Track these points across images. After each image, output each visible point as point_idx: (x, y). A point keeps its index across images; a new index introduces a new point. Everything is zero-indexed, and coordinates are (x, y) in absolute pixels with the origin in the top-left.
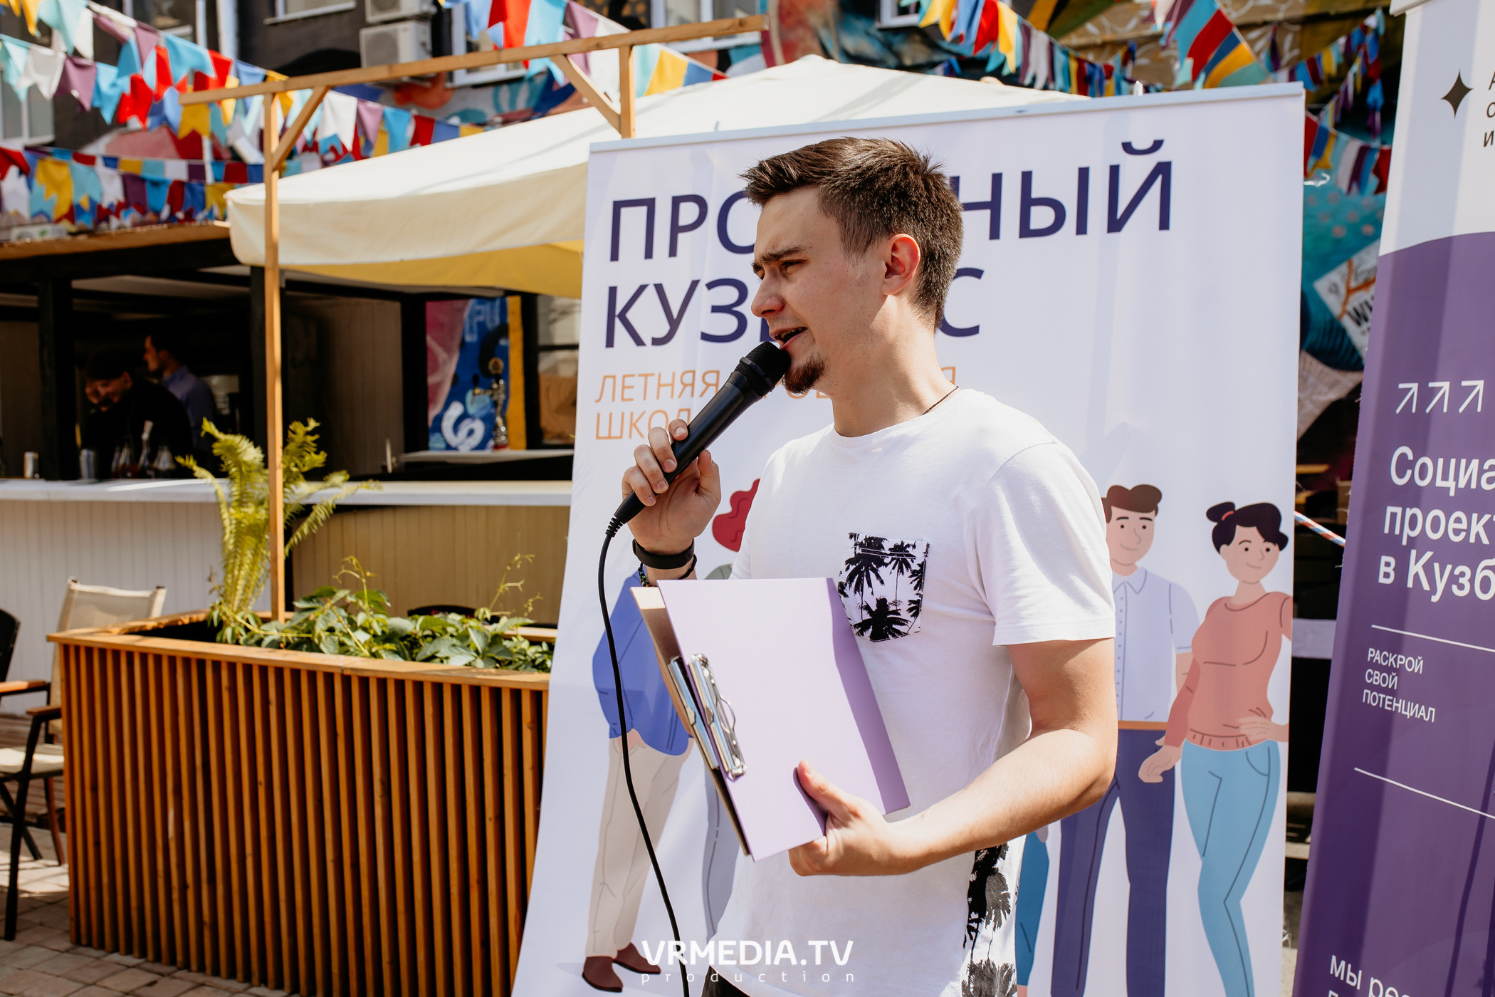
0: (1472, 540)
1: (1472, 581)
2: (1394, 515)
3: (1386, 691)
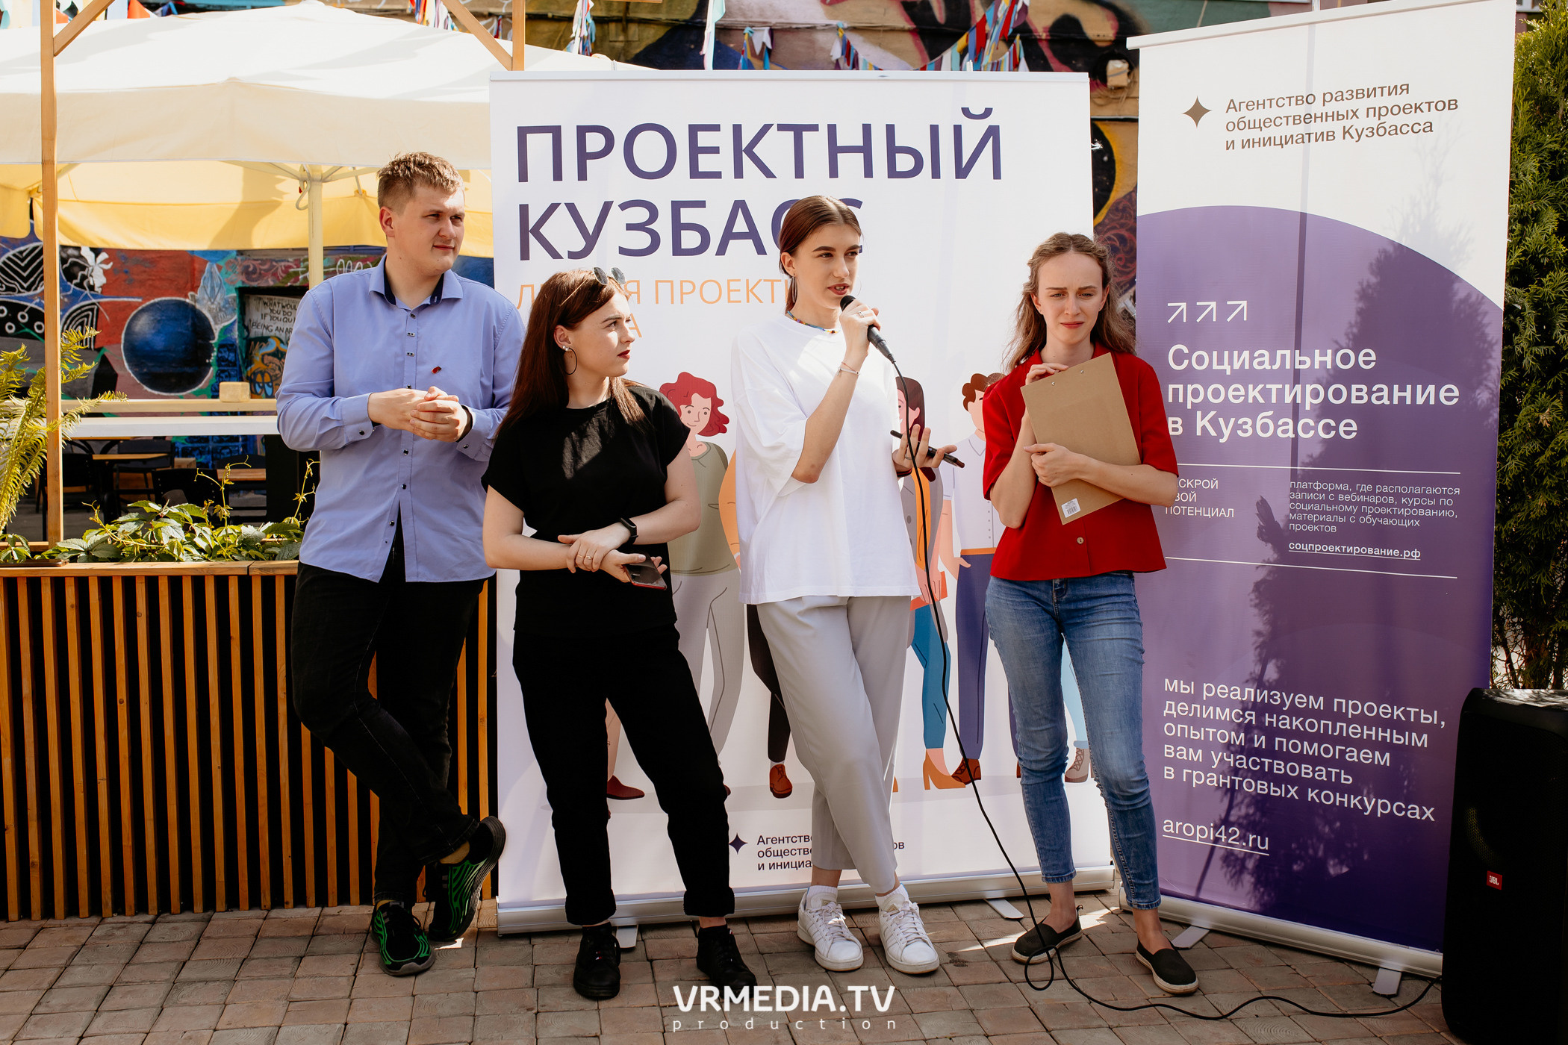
0: (1250, 401)
1: (1254, 426)
2: (1176, 391)
3: (1188, 504)
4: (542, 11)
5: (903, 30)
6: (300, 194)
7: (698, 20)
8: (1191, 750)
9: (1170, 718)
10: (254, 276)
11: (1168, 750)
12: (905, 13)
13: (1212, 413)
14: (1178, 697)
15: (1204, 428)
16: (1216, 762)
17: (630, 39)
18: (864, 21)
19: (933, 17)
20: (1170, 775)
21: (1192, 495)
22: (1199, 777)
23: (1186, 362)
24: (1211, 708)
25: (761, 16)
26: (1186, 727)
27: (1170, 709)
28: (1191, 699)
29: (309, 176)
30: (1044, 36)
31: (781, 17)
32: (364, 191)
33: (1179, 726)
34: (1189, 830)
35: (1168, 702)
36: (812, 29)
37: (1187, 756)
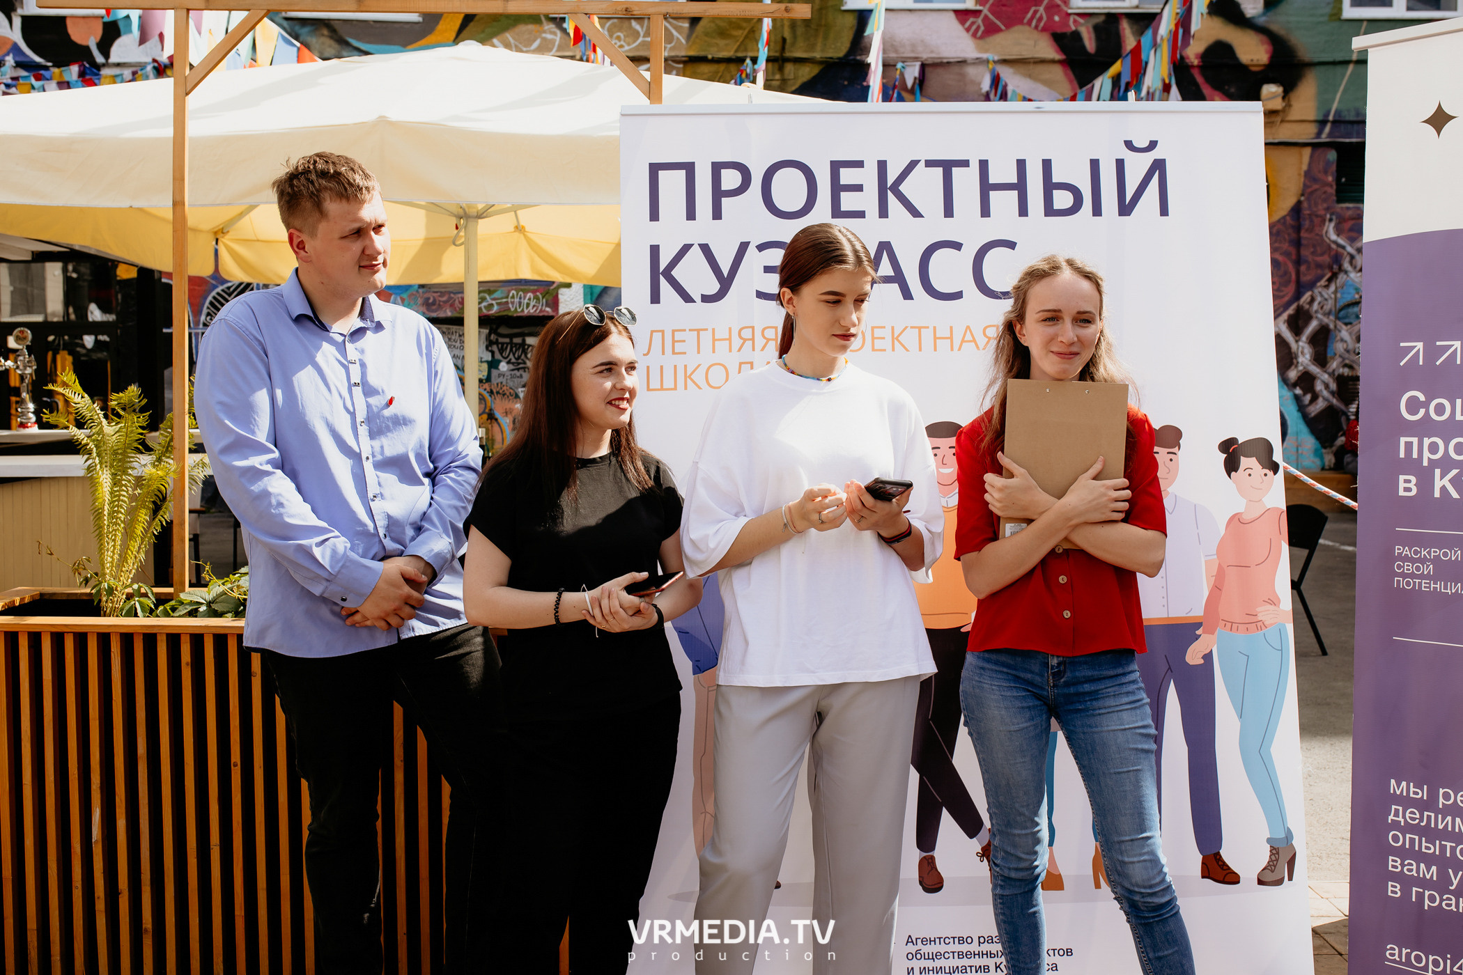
2: (1409, 444)
3: (1422, 577)
4: (702, 54)
5: (1053, 61)
6: (456, 231)
7: (852, 57)
8: (1422, 865)
9: (1396, 825)
10: (434, 307)
11: (1394, 863)
12: (1054, 44)
13: (1454, 472)
14: (1406, 802)
15: (1443, 489)
16: (1455, 882)
17: (786, 77)
18: (1014, 53)
19: (1083, 47)
20: (1396, 893)
21: (1428, 566)
22: (1432, 899)
23: (1422, 411)
24: (1449, 818)
25: (913, 51)
26: (1417, 838)
27: (1396, 814)
28: (1422, 806)
29: (465, 213)
30: (1196, 62)
31: (932, 52)
32: (523, 227)
33: (1408, 836)
34: (1418, 959)
35: (1393, 807)
36: (963, 62)
37: (1418, 872)
